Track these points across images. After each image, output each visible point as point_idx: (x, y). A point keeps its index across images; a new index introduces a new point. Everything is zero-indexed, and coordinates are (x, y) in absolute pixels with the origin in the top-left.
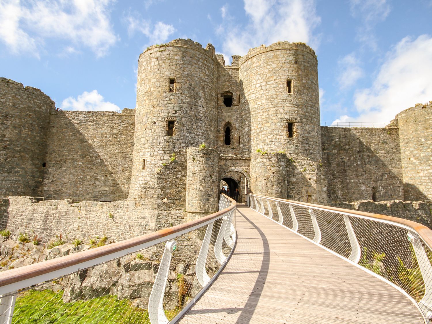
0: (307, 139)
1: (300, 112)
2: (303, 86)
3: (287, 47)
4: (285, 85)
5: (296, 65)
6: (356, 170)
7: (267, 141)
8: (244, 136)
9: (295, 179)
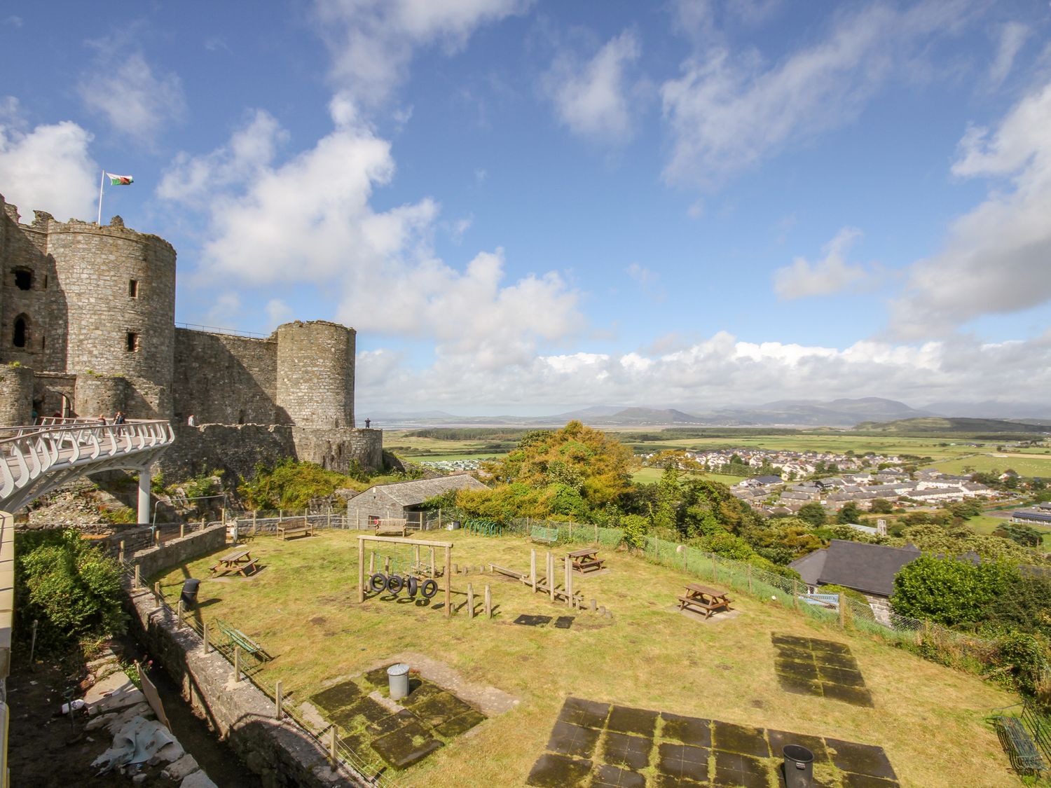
0: (153, 355)
1: (146, 323)
2: (153, 290)
3: (132, 237)
4: (128, 287)
5: (144, 264)
6: (222, 390)
7: (95, 352)
8: (53, 340)
9: (133, 403)
